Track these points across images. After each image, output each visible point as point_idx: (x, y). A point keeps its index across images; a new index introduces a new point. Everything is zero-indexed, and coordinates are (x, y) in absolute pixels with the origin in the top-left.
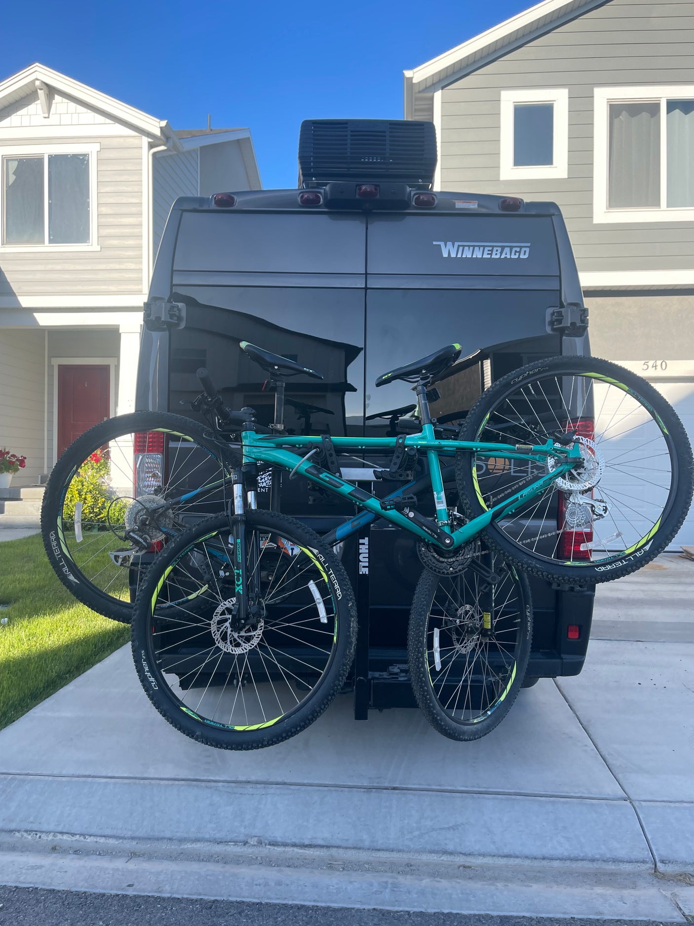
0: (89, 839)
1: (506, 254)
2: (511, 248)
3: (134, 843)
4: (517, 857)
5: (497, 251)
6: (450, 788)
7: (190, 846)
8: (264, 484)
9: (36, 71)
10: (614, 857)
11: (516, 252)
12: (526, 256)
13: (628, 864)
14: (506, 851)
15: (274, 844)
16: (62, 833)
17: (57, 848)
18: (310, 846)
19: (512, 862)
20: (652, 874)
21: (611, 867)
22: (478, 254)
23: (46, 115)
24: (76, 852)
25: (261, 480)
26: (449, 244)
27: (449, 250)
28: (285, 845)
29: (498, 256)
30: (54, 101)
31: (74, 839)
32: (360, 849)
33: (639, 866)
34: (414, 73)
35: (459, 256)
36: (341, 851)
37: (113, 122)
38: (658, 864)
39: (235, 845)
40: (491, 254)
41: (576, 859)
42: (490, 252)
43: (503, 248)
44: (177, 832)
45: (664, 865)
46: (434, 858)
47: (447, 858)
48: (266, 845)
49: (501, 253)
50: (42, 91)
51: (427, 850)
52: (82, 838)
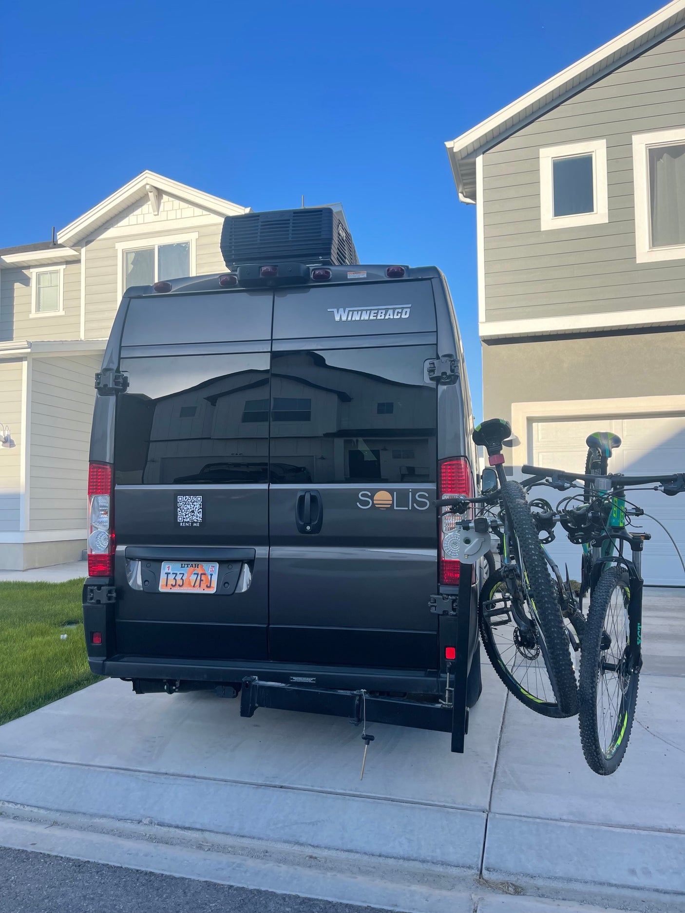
0: (27, 809)
1: (389, 316)
2: (394, 309)
3: (58, 814)
4: (357, 852)
5: (382, 313)
6: (329, 790)
7: (98, 821)
8: (188, 520)
9: (146, 177)
10: (444, 860)
11: (398, 312)
12: (407, 316)
13: (455, 868)
14: (349, 847)
15: (161, 824)
16: (9, 802)
17: (3, 813)
18: (189, 829)
19: (352, 856)
20: (477, 880)
21: (439, 869)
22: (365, 317)
23: (156, 213)
24: (15, 818)
25: (185, 516)
26: (341, 310)
27: (341, 315)
28: (170, 826)
29: (383, 317)
30: (162, 201)
31: (16, 807)
32: (228, 834)
33: (465, 871)
34: (454, 143)
35: (349, 319)
36: (212, 834)
37: (209, 213)
38: (484, 871)
39: (132, 822)
40: (376, 316)
41: (408, 859)
42: (376, 315)
43: (387, 310)
44: (92, 809)
45: (489, 872)
46: (287, 847)
47: (298, 848)
48: (155, 825)
49: (385, 315)
50: (152, 193)
51: (282, 840)
52: (22, 807)
